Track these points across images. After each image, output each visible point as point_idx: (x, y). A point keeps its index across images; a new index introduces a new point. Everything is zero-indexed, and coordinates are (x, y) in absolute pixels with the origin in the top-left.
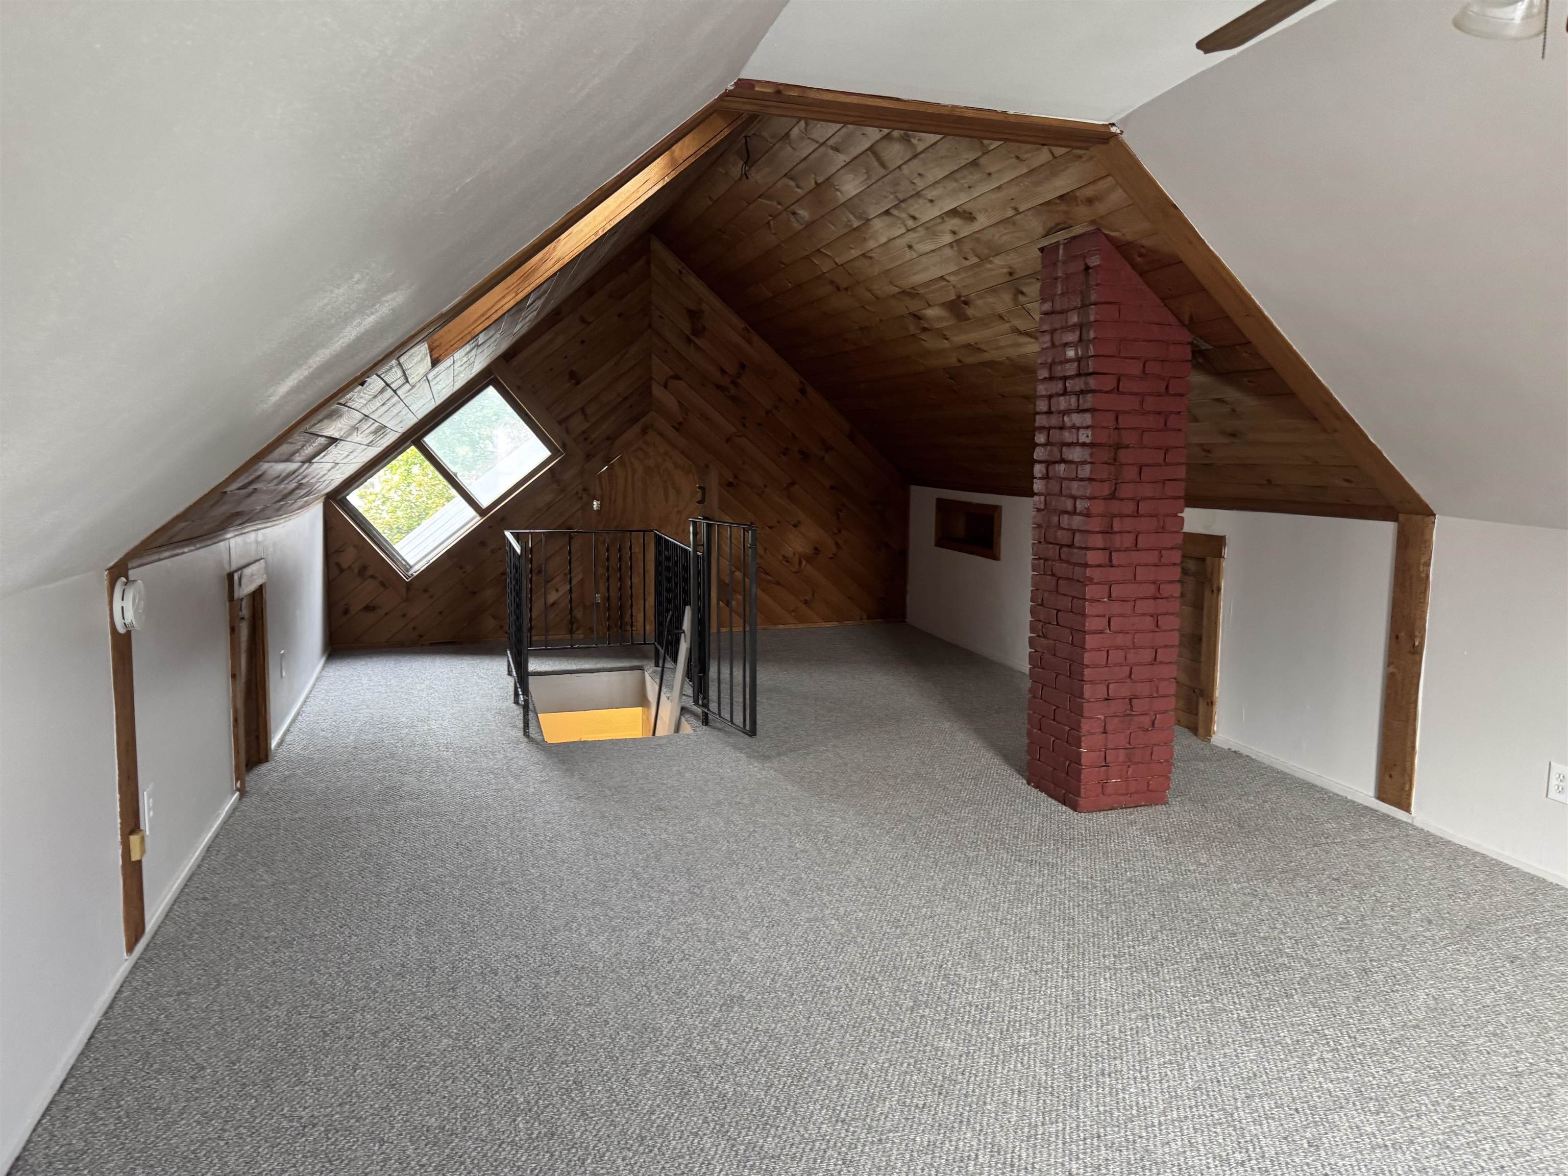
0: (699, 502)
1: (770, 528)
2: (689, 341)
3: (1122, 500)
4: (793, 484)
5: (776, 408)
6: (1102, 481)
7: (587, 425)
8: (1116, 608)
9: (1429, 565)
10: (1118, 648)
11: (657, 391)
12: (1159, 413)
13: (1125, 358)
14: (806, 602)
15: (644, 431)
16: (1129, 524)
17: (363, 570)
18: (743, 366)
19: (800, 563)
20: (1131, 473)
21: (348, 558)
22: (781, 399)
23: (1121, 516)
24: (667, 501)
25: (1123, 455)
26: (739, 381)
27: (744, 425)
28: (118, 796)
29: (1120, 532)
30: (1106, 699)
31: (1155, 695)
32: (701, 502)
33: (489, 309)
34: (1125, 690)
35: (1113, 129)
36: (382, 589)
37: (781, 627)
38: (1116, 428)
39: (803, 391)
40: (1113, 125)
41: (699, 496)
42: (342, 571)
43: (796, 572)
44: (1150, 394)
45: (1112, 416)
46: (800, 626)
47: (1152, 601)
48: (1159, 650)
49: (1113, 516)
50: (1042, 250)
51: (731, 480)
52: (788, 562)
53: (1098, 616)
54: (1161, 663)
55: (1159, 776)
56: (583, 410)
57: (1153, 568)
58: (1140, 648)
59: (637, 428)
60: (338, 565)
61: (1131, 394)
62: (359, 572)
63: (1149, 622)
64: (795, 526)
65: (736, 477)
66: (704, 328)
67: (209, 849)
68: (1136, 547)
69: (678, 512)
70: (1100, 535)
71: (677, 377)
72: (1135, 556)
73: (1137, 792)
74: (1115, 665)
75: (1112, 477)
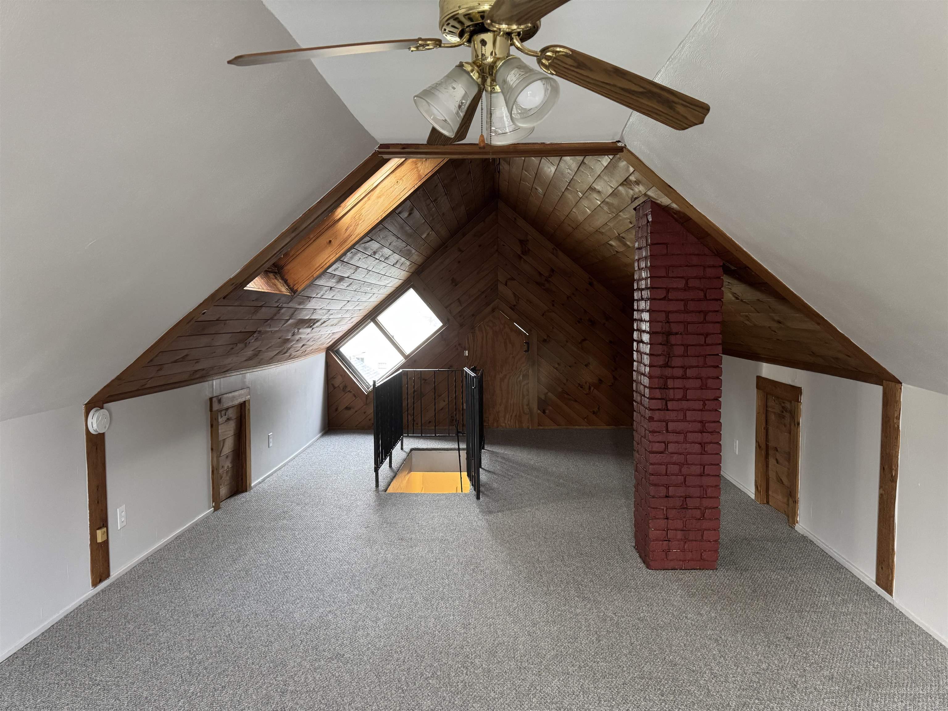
0: (525, 351)
1: (570, 366)
2: (520, 258)
3: (673, 367)
4: (585, 340)
5: (573, 294)
6: (659, 355)
7: (460, 308)
8: (672, 437)
9: (899, 419)
10: (674, 464)
11: (501, 288)
12: (700, 312)
13: (673, 277)
14: (594, 413)
15: (493, 310)
16: (678, 383)
17: (345, 387)
18: (552, 271)
19: (590, 388)
20: (679, 350)
21: (338, 382)
22: (577, 289)
23: (673, 378)
24: (506, 350)
25: (673, 339)
26: (550, 279)
27: (553, 305)
28: (88, 511)
29: (673, 388)
30: (667, 497)
31: (705, 496)
32: (527, 351)
33: (323, 262)
34: (681, 491)
35: (619, 144)
36: (354, 398)
37: (577, 427)
38: (668, 322)
39: (591, 284)
40: (619, 141)
41: (525, 348)
42: (335, 388)
43: (587, 394)
44: (692, 300)
45: (663, 315)
46: (590, 427)
47: (700, 434)
48: (706, 467)
49: (667, 378)
50: (635, 209)
51: (545, 338)
52: (582, 387)
53: (658, 442)
54: (708, 475)
55: (709, 551)
56: (458, 299)
57: (700, 412)
58: (691, 464)
59: (489, 309)
60: (333, 385)
61: (677, 300)
62: (343, 389)
63: (697, 448)
64: (586, 366)
65: (548, 336)
66: (529, 250)
67: (178, 537)
68: (685, 398)
69: (513, 357)
70: (658, 390)
71: (513, 279)
72: (685, 404)
73: (692, 560)
74: (672, 475)
75: (665, 353)
